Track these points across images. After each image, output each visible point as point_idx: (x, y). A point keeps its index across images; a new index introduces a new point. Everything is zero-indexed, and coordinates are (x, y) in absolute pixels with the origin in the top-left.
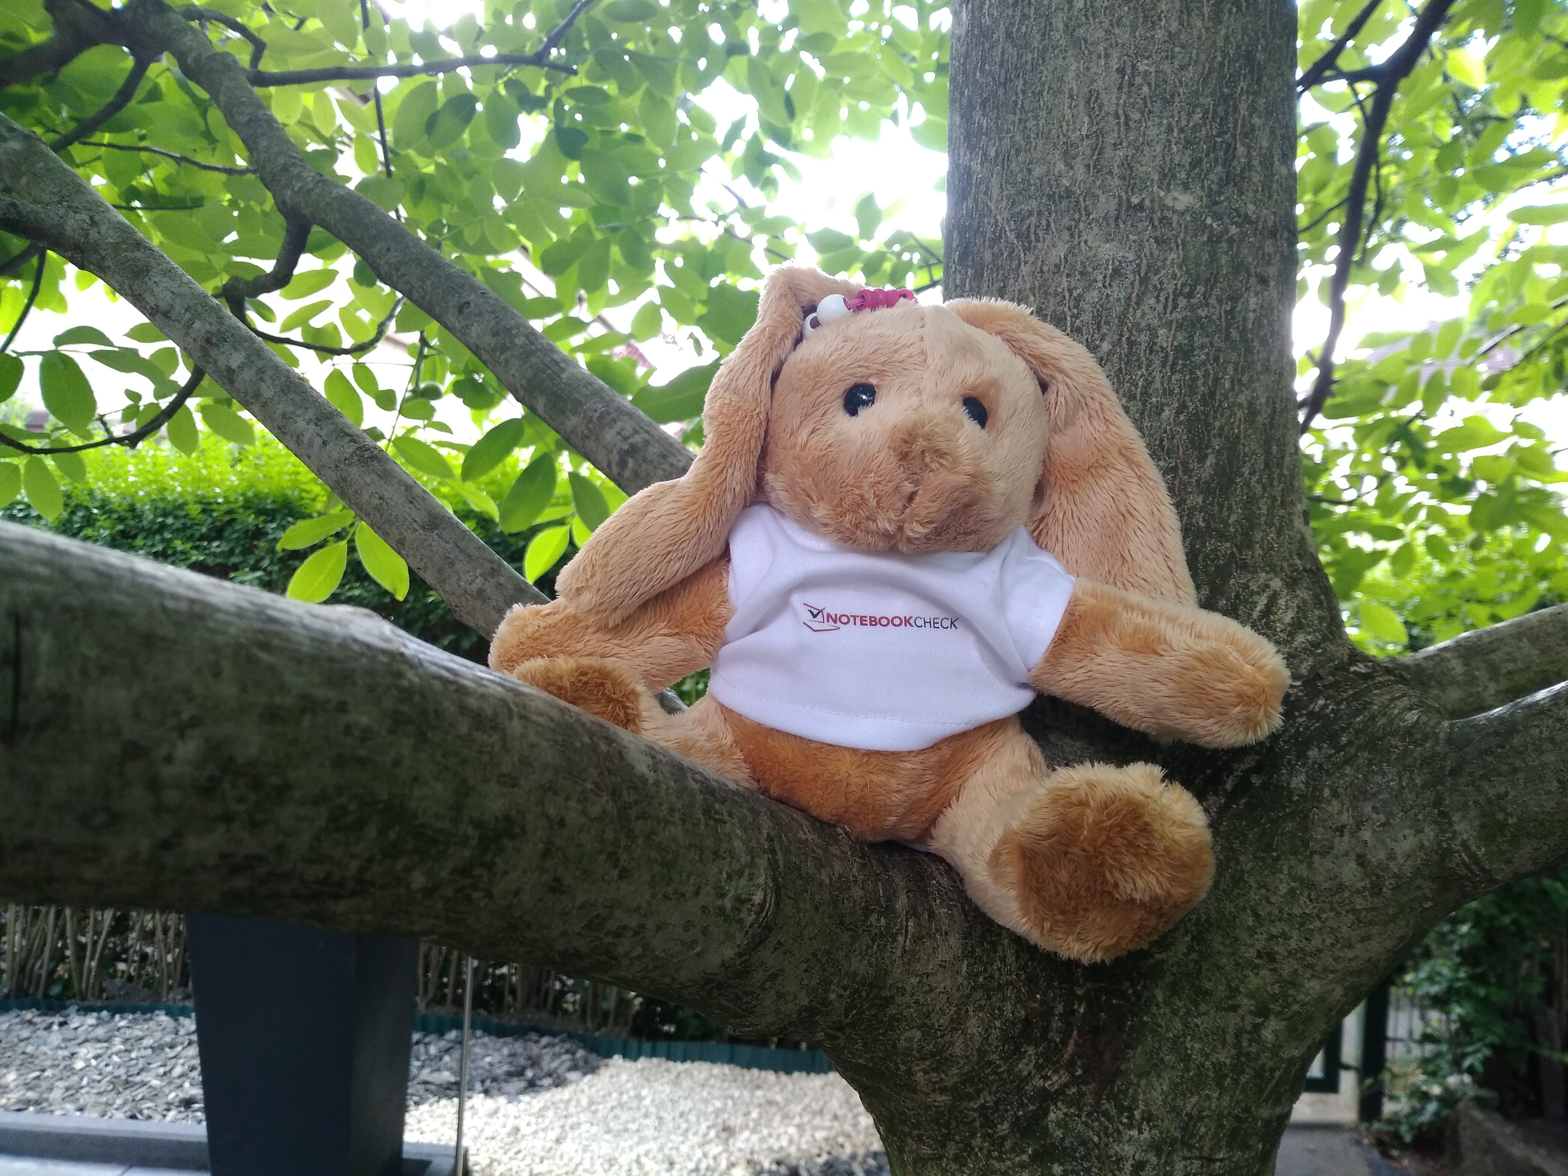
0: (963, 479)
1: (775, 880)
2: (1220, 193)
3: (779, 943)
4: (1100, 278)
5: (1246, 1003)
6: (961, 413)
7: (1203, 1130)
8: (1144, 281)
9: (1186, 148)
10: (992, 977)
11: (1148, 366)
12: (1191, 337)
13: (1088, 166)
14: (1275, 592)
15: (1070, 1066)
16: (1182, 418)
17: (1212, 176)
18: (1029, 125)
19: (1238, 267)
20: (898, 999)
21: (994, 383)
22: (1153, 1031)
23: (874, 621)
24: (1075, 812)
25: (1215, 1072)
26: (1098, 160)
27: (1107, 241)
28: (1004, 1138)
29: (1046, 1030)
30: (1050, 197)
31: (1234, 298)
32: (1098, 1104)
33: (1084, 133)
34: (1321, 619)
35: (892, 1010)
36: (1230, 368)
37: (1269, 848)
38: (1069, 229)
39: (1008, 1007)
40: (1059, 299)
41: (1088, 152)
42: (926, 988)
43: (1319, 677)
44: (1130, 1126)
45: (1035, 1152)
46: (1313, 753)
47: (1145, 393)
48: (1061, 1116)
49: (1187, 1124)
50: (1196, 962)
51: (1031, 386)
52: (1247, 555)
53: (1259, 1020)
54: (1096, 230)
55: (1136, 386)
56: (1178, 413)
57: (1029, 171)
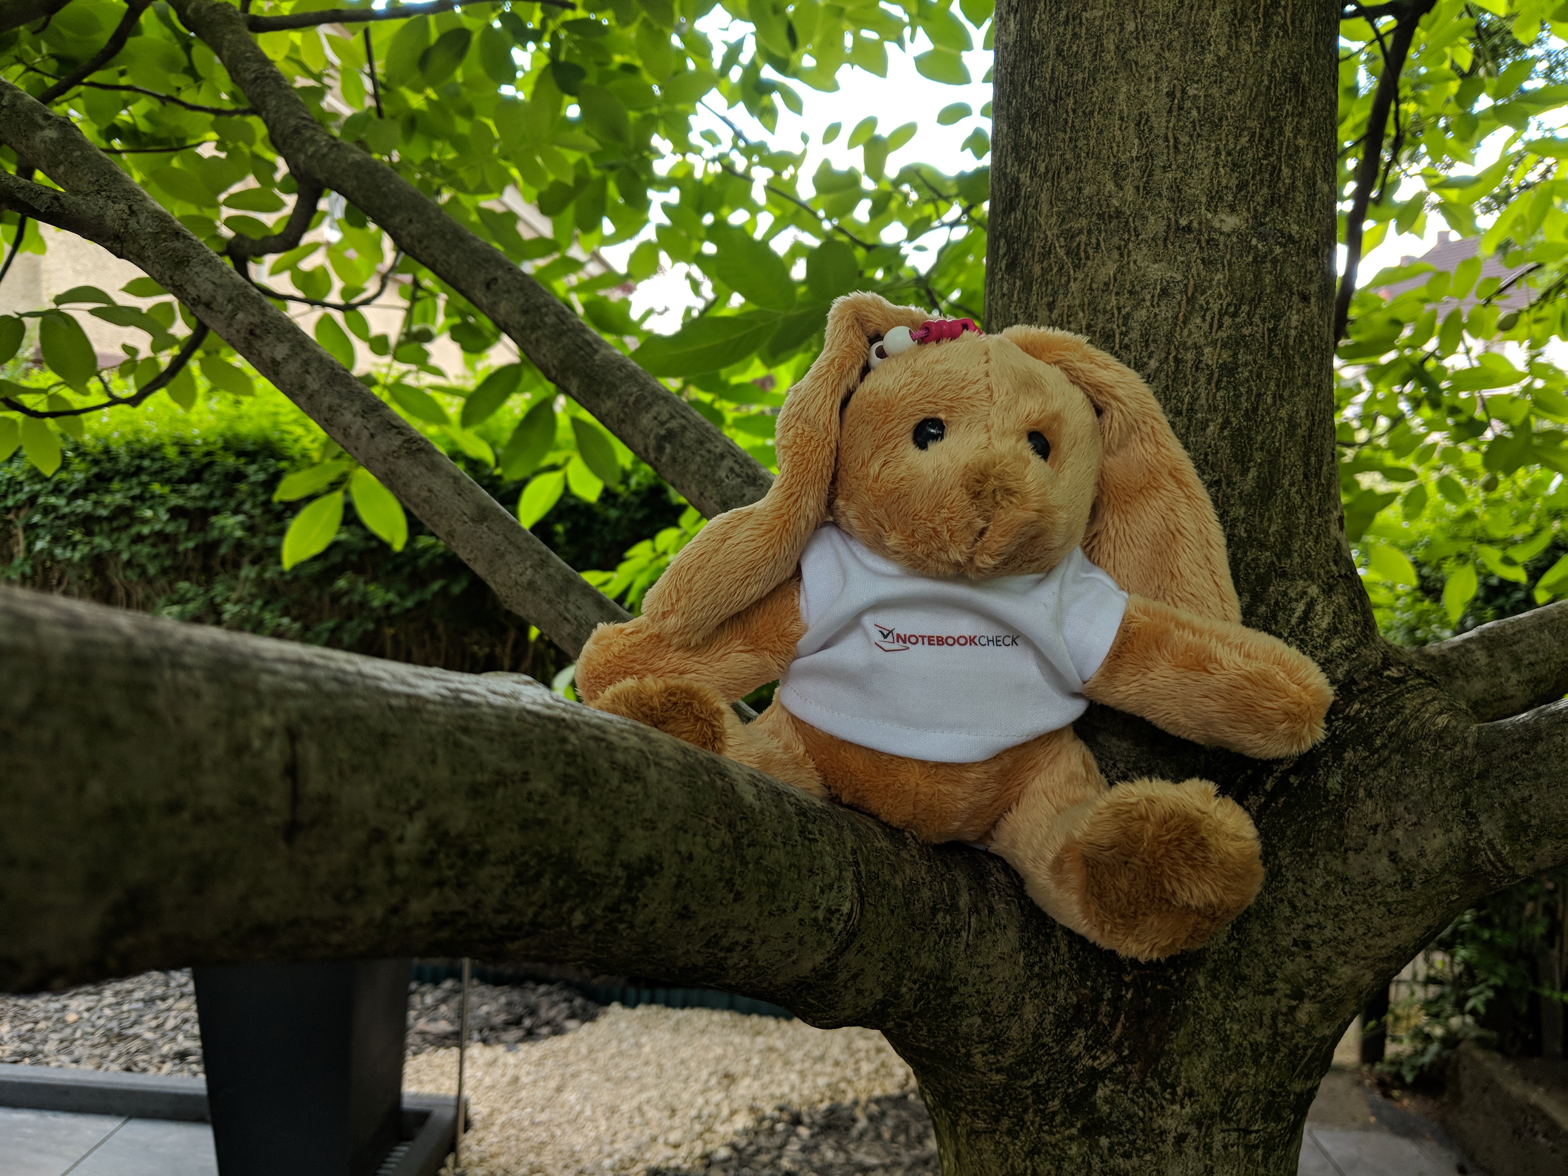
0: (1034, 515)
1: (859, 890)
2: (1266, 215)
3: (862, 946)
4: (1148, 297)
5: (1283, 987)
6: (1025, 448)
7: (1240, 1104)
8: (1191, 300)
9: (1232, 170)
10: (1046, 966)
11: (1194, 383)
12: (1235, 355)
13: (1137, 188)
14: (1312, 598)
15: (1118, 1047)
16: (1226, 433)
17: (1258, 199)
18: (1079, 144)
19: (1281, 286)
20: (962, 989)
21: (1056, 417)
22: (1195, 1013)
23: (941, 641)
24: (1136, 826)
25: (1253, 1051)
26: (1147, 182)
27: (1155, 262)
28: (1055, 1114)
29: (1096, 1013)
30: (1100, 216)
31: (1277, 317)
32: (1143, 1082)
33: (1134, 154)
34: (1355, 623)
35: (955, 1000)
36: (1272, 384)
37: (1306, 844)
38: (1119, 248)
39: (1061, 994)
40: (1108, 316)
41: (1138, 173)
42: (987, 979)
43: (1354, 682)
44: (1173, 1102)
45: (1083, 1126)
46: (1348, 755)
47: (1191, 409)
48: (1108, 1093)
49: (1226, 1098)
50: (1236, 950)
51: (1087, 415)
52: (1286, 563)
53: (1294, 1003)
54: (1145, 250)
55: (1182, 402)
56: (1222, 429)
57: (1080, 189)
